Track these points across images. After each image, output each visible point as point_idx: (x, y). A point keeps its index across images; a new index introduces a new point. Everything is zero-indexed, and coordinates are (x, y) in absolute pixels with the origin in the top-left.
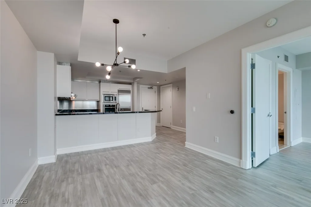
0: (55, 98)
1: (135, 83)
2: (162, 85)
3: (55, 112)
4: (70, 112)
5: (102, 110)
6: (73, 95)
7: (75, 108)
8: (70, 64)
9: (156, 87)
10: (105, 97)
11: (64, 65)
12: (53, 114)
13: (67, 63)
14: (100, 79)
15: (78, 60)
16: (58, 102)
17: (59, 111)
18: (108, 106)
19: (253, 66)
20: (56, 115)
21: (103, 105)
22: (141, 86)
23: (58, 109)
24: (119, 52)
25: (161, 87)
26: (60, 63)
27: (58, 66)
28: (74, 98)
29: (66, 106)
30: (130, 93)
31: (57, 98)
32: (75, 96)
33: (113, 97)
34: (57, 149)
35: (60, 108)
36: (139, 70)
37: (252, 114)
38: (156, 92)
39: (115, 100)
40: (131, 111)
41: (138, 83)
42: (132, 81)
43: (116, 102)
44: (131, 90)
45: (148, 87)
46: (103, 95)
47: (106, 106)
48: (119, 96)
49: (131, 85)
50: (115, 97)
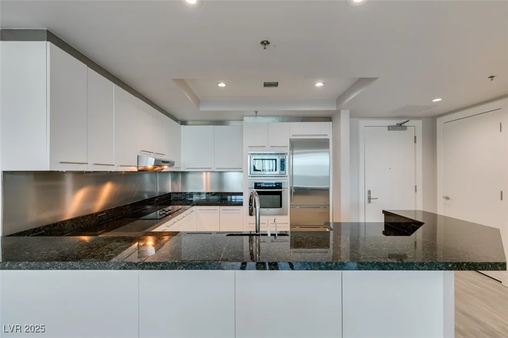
1: (342, 111)
2: (442, 115)
5: (247, 195)
9: (418, 124)
21: (251, 183)
22: (363, 124)
25: (440, 121)
30: (328, 146)
33: (275, 160)
38: (419, 139)
39: (283, 169)
41: (353, 116)
42: (334, 108)
43: (284, 176)
44: (330, 137)
45: (389, 127)
46: (249, 156)
47: (258, 185)
48: (294, 156)
49: (331, 121)
50: (282, 161)
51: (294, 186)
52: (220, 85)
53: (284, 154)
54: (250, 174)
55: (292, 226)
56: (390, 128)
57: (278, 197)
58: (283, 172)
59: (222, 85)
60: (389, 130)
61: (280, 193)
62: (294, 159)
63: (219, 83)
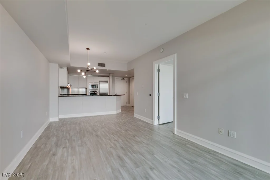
0: (58, 87)
2: (131, 77)
3: (58, 95)
4: (68, 95)
5: (88, 94)
6: (69, 85)
7: (71, 93)
8: (66, 68)
9: (127, 79)
11: (63, 68)
12: (57, 96)
13: (65, 67)
15: (71, 66)
16: (60, 89)
17: (60, 94)
18: (92, 91)
19: (159, 71)
20: (59, 96)
21: (89, 91)
22: (115, 78)
23: (60, 93)
24: (88, 65)
25: (130, 78)
26: (61, 68)
27: (60, 69)
28: (70, 86)
29: (65, 92)
30: (108, 82)
31: (59, 87)
32: (70, 85)
33: (95, 86)
34: (59, 115)
35: (61, 93)
36: (108, 70)
37: (159, 96)
38: (127, 82)
39: (97, 88)
40: (108, 95)
41: (112, 76)
49: (108, 77)
50: (97, 86)
60: (121, 80)
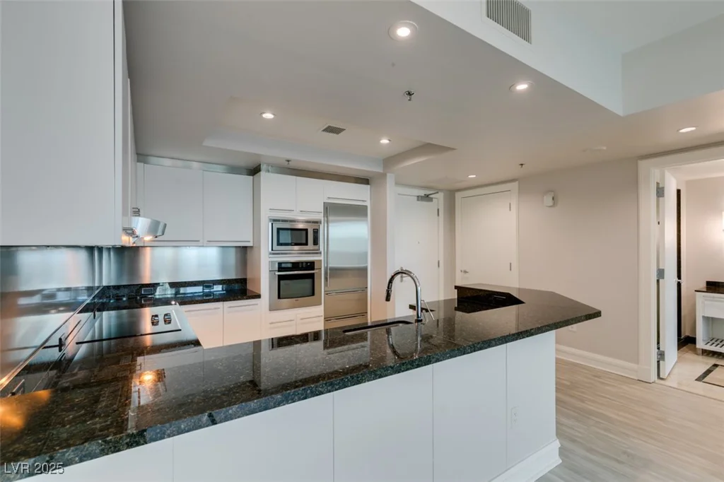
1: (388, 175)
5: (265, 282)
9: (441, 197)
10: (279, 230)
14: (259, 155)
18: (290, 265)
21: (272, 263)
25: (459, 195)
30: (366, 215)
33: (306, 230)
38: (442, 213)
39: (316, 241)
42: (380, 170)
43: (318, 253)
44: (368, 204)
45: (418, 196)
46: (270, 224)
47: (283, 265)
48: (330, 224)
49: (368, 184)
50: (316, 232)
51: (330, 265)
52: (264, 116)
53: (316, 222)
54: (272, 250)
55: (327, 319)
56: (420, 198)
57: (309, 281)
58: (316, 247)
59: (268, 116)
60: (418, 200)
61: (312, 276)
62: (330, 228)
63: (264, 113)
